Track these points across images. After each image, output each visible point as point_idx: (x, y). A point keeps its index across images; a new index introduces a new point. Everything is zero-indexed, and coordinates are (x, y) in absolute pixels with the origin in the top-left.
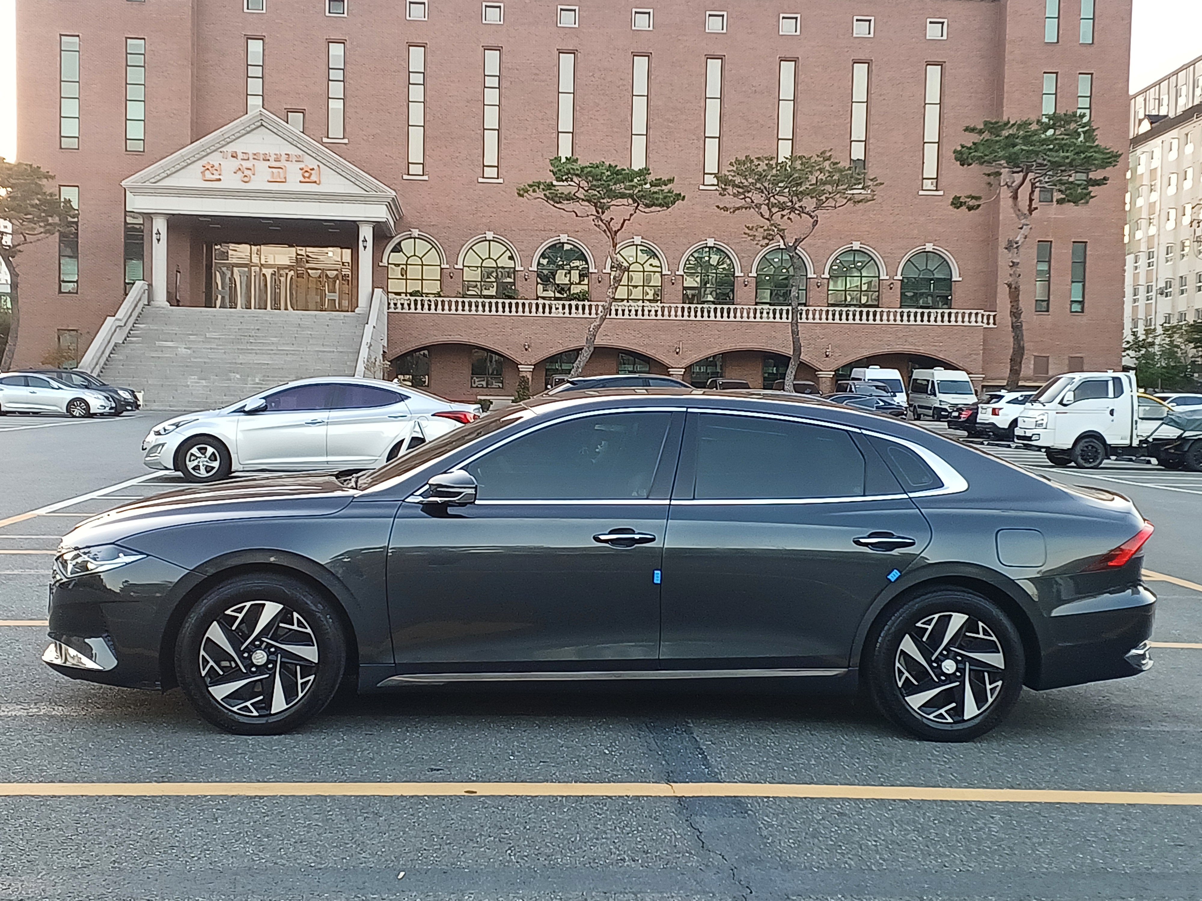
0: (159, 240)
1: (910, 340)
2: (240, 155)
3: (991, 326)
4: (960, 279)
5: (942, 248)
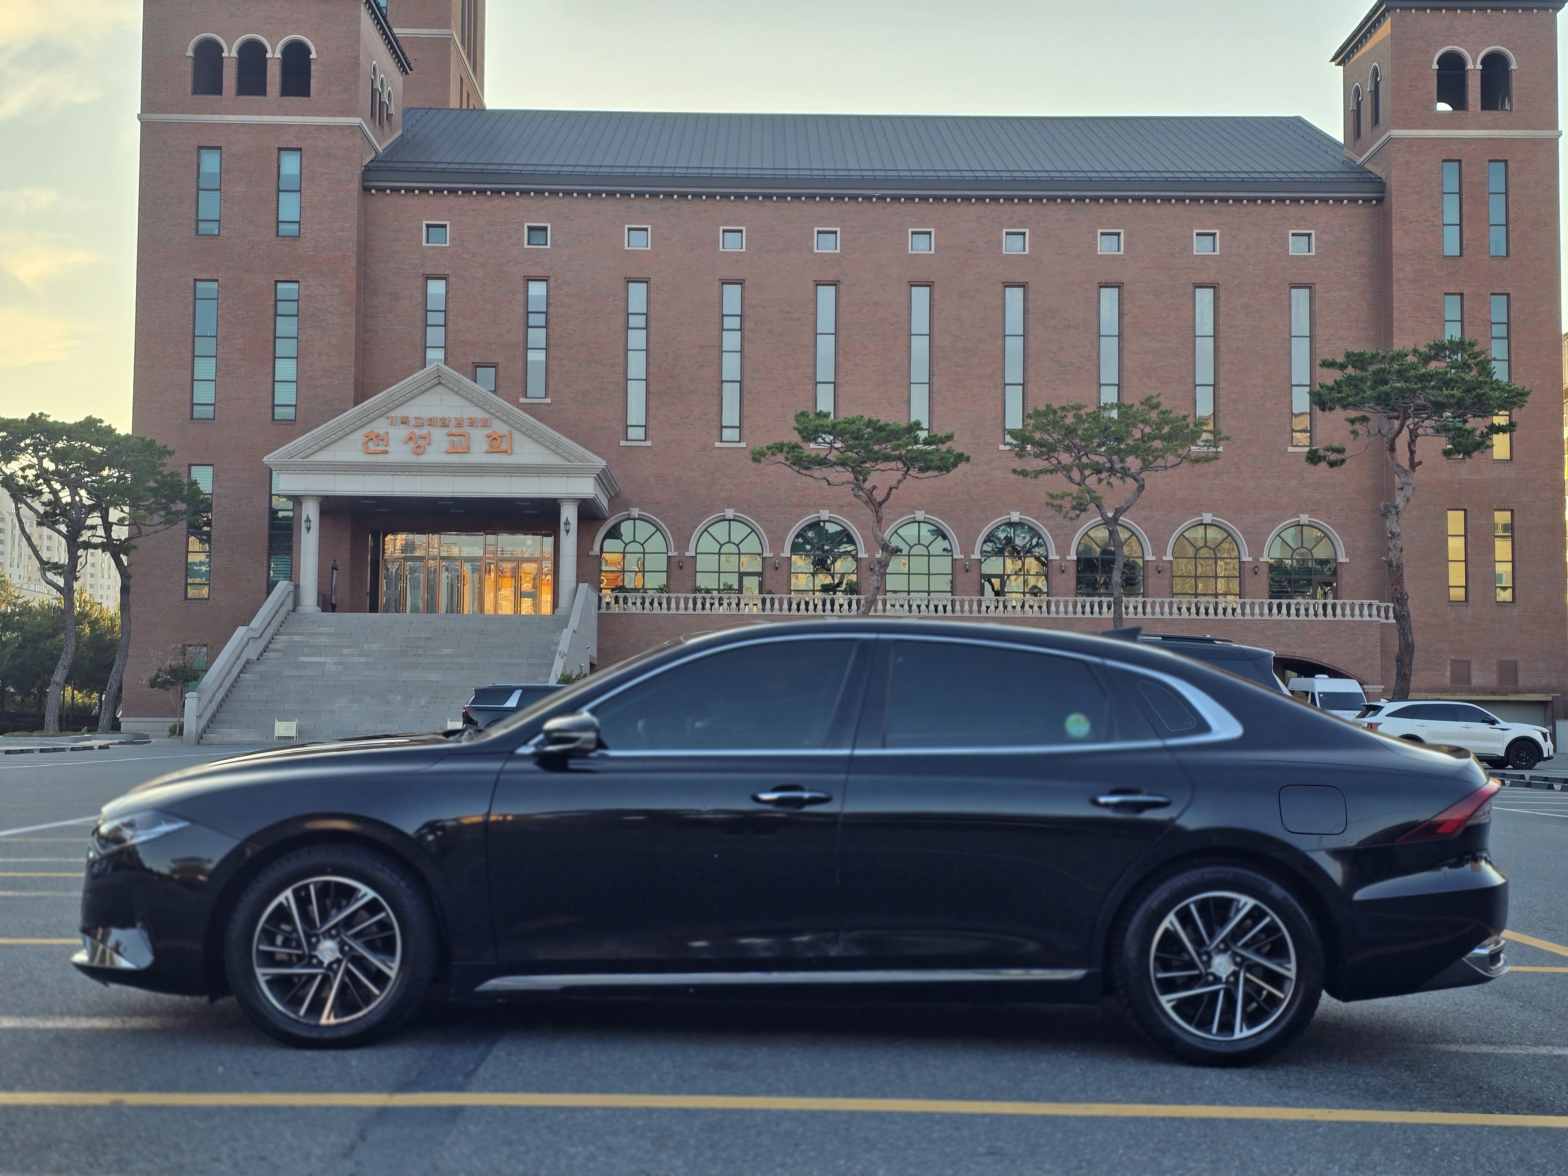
0: (308, 529)
1: (1283, 639)
2: (412, 422)
4: (1347, 560)
5: (1321, 520)
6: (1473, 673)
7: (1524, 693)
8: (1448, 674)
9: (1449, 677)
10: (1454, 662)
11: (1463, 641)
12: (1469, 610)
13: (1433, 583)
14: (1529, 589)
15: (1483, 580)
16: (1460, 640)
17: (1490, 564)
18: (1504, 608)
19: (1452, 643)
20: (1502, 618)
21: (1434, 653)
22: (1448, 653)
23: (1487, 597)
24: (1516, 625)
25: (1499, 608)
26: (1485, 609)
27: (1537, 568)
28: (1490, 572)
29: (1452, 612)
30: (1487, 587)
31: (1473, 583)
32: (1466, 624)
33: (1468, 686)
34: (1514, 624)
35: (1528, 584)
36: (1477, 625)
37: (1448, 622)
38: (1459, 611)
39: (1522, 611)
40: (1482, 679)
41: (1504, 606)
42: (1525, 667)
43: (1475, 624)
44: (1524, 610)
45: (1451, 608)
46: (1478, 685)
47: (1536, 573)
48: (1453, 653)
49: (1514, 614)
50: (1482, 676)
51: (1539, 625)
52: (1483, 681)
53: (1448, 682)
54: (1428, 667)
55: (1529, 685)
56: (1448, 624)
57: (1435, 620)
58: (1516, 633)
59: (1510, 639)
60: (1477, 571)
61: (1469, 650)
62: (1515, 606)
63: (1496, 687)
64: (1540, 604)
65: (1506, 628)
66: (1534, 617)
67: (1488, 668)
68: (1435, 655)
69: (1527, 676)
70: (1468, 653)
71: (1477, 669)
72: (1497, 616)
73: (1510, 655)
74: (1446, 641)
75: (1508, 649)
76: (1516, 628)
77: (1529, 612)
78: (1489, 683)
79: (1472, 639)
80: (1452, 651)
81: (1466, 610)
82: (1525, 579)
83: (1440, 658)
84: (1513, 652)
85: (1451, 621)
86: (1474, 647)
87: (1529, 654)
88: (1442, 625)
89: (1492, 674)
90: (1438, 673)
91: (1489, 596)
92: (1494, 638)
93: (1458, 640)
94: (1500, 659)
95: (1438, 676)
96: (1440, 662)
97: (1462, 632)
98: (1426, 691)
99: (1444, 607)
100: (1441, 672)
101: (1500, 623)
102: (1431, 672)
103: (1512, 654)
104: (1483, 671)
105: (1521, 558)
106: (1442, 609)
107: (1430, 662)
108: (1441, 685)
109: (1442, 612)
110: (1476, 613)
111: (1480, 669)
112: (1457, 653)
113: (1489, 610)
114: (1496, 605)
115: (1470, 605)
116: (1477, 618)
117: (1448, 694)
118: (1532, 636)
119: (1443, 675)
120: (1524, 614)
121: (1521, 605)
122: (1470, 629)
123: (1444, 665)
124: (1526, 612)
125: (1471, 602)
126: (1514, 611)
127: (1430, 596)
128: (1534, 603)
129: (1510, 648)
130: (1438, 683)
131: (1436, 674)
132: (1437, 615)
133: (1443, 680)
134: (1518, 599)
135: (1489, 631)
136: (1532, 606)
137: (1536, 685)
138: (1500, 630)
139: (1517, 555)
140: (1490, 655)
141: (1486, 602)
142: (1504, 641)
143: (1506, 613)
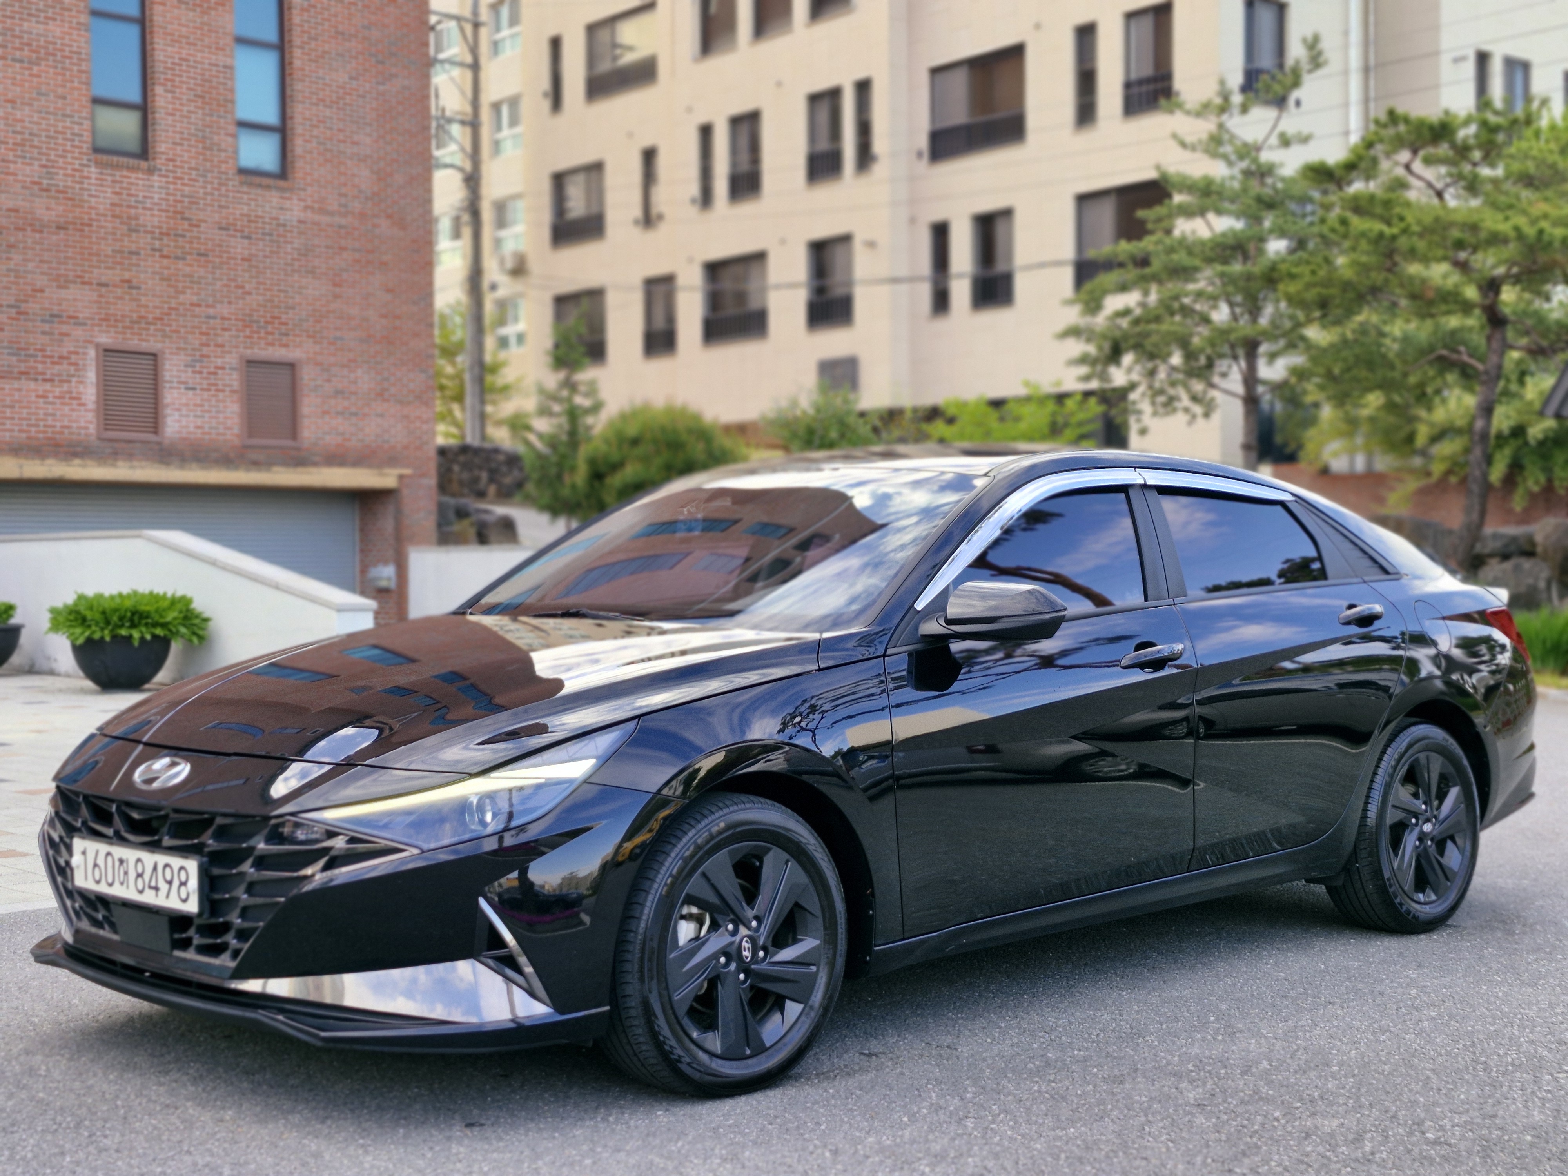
6: (171, 396)
7: (315, 464)
8: (90, 393)
9: (91, 406)
10: (107, 353)
11: (138, 288)
12: (156, 184)
13: (39, 76)
14: (331, 139)
15: (199, 93)
16: (129, 281)
17: (221, 42)
18: (259, 191)
19: (103, 290)
20: (257, 222)
21: (43, 321)
22: (89, 322)
23: (211, 149)
24: (293, 249)
25: (245, 189)
26: (205, 188)
27: (351, 78)
28: (221, 69)
29: (102, 185)
30: (211, 115)
31: (169, 95)
32: (146, 232)
33: (152, 437)
34: (289, 246)
35: (328, 125)
36: (183, 236)
37: (91, 219)
38: (125, 185)
39: (312, 208)
40: (196, 416)
41: (260, 186)
42: (319, 382)
43: (176, 235)
44: (316, 206)
45: (101, 174)
46: (184, 435)
47: (350, 94)
48: (104, 323)
49: (288, 213)
50: (196, 405)
51: (357, 255)
52: (199, 422)
53: (91, 422)
54: (23, 367)
55: (331, 440)
56: (90, 225)
57: (48, 209)
58: (296, 277)
59: (280, 291)
60: (181, 59)
61: (155, 318)
62: (291, 190)
63: (237, 442)
64: (360, 191)
65: (265, 257)
66: (343, 231)
67: (212, 381)
68: (47, 327)
69: (325, 413)
70: (152, 327)
71: (180, 382)
72: (242, 215)
73: (277, 343)
74: (83, 283)
75: (272, 323)
76: (293, 259)
77: (331, 214)
78: (213, 431)
79: (165, 283)
80: (103, 316)
81: (147, 183)
82: (321, 108)
83: (65, 338)
84: (287, 335)
85: (97, 214)
86: (170, 308)
87: (330, 343)
88: (71, 227)
89: (224, 401)
90: (57, 391)
91: (215, 148)
92: (233, 284)
93: (123, 281)
94: (249, 353)
95: (58, 401)
96: (65, 354)
97: (134, 257)
98: (17, 450)
99: (77, 167)
100: (65, 387)
101: (249, 238)
102: (32, 385)
103: (284, 339)
104: (198, 392)
105: (310, 38)
106: (69, 172)
107: (31, 352)
108: (66, 431)
109: (69, 184)
110: (179, 198)
111: (190, 386)
112: (120, 325)
113: (216, 193)
114: (237, 178)
115: (160, 170)
116: (182, 213)
117: (89, 462)
118: (337, 290)
119: (71, 398)
120: (317, 218)
121: (309, 189)
122: (160, 250)
123: (76, 364)
124: (322, 211)
125: (163, 161)
126: (287, 204)
127: (30, 122)
128: (345, 185)
129: (276, 321)
130: (58, 424)
131: (51, 395)
132: (53, 189)
133: (74, 414)
134: (301, 167)
135: (217, 260)
136: (341, 195)
137: (349, 440)
138: (248, 260)
139: (299, 29)
140: (220, 340)
141: (208, 164)
142: (261, 298)
143: (267, 209)
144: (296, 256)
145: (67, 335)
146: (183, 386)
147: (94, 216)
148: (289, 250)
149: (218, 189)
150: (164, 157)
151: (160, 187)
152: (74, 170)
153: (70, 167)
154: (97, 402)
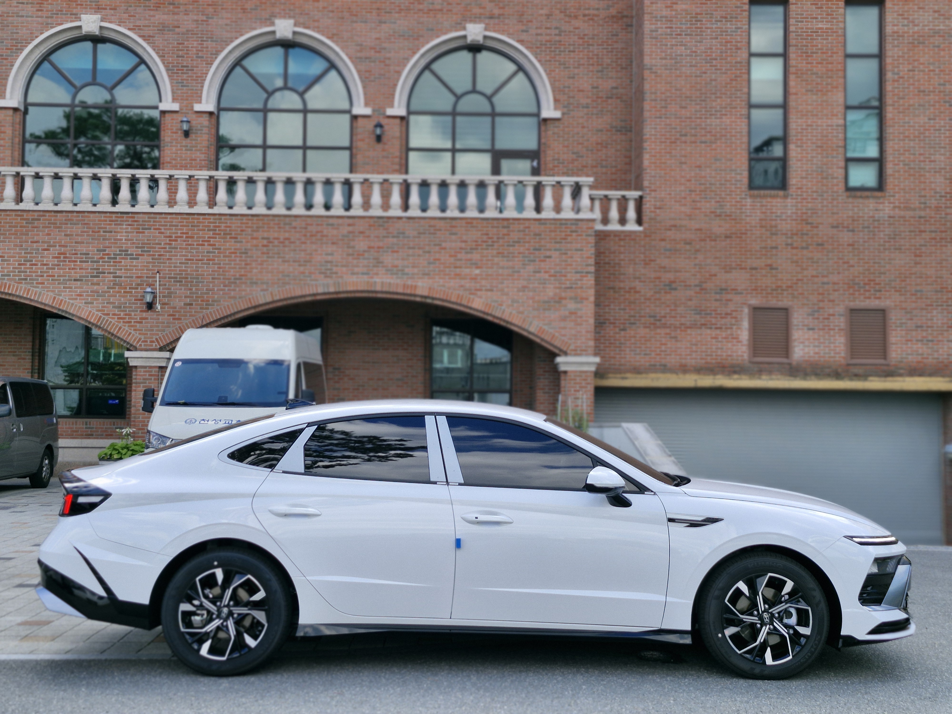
1: (388, 259)
3: (632, 227)
4: (557, 114)
5: (509, 35)
6: (797, 335)
7: (901, 375)
8: (744, 335)
9: (745, 342)
10: (756, 310)
11: (777, 269)
12: (789, 204)
13: (715, 150)
14: (914, 161)
15: (819, 145)
16: (770, 265)
17: (835, 111)
18: (861, 200)
19: (754, 271)
20: (858, 220)
21: (716, 293)
22: (744, 292)
23: (827, 178)
24: (885, 235)
25: (850, 200)
26: (822, 203)
27: (930, 119)
28: (835, 127)
29: (754, 209)
30: (827, 157)
31: (799, 149)
32: (783, 234)
33: (784, 360)
34: (882, 233)
35: (912, 152)
36: (807, 234)
37: (746, 230)
38: (769, 207)
39: (899, 207)
40: (815, 346)
41: (861, 197)
42: (904, 321)
43: (802, 234)
44: (902, 205)
45: (754, 202)
46: (807, 358)
47: (929, 130)
48: (754, 292)
49: (881, 212)
50: (814, 339)
51: (933, 235)
52: (817, 350)
53: (745, 352)
54: (703, 321)
55: (912, 359)
56: (746, 234)
57: (720, 226)
58: (887, 253)
59: (874, 263)
60: (808, 126)
61: (788, 287)
62: (884, 197)
63: (843, 362)
64: (936, 193)
65: (864, 242)
66: (922, 220)
67: (826, 324)
68: (718, 297)
69: (907, 341)
70: (785, 293)
71: (804, 325)
72: (848, 217)
73: (872, 297)
74: (741, 269)
75: (869, 284)
76: (885, 242)
77: (914, 210)
78: (827, 355)
79: (794, 264)
80: (753, 288)
81: (783, 204)
82: (907, 142)
83: (729, 303)
84: (880, 291)
85: (751, 227)
86: (798, 280)
87: (912, 295)
88: (734, 236)
89: (834, 336)
90: (724, 334)
91: (830, 177)
92: (841, 261)
93: (766, 265)
94: (852, 305)
95: (724, 340)
96: (729, 312)
97: (774, 250)
98: (699, 370)
99: (738, 200)
100: (729, 332)
101: (853, 231)
102: (709, 331)
103: (878, 294)
104: (816, 331)
105: (899, 98)
106: (734, 203)
107: (708, 312)
108: (729, 358)
109: (733, 210)
110: (804, 211)
111: (811, 327)
112: (764, 292)
113: (830, 205)
114: (845, 194)
115: (792, 195)
116: (806, 220)
117: (744, 377)
118: (918, 259)
119: (733, 338)
120: (902, 213)
121: (897, 195)
122: (791, 244)
123: (736, 318)
124: (907, 208)
125: (794, 190)
126: (881, 207)
127: (710, 177)
128: (925, 189)
129: (872, 283)
130: (724, 354)
131: (720, 337)
132: (723, 214)
133: (735, 348)
134: (890, 182)
135: (830, 247)
136: (920, 196)
137: (927, 358)
138: (852, 245)
139: (891, 94)
140: (831, 297)
141: (825, 188)
142: (861, 269)
143: (866, 211)
144: (887, 240)
145: (730, 300)
146: (806, 328)
147: (748, 228)
148: (882, 236)
149: (831, 203)
150: (794, 187)
151: (792, 206)
152: (737, 202)
153: (734, 200)
154: (749, 340)
